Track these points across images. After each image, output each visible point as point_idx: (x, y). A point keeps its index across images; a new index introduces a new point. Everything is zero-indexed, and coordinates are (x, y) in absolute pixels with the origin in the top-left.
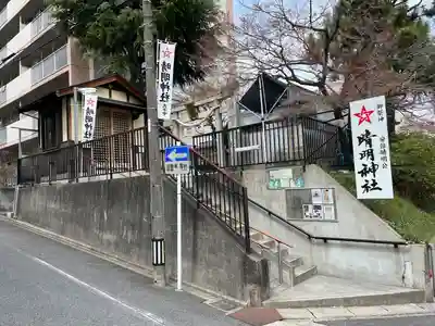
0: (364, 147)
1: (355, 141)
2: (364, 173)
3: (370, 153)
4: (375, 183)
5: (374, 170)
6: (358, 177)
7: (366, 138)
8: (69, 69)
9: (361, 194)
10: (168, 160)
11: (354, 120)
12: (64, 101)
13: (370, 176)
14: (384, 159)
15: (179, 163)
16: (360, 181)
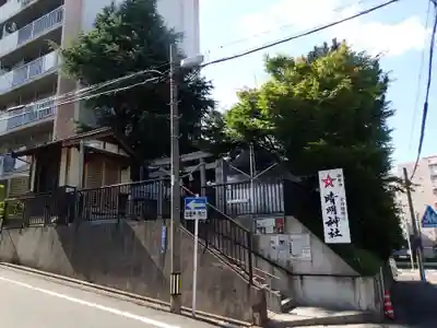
0: (329, 204)
1: (323, 200)
2: (329, 223)
3: (333, 209)
4: (337, 231)
5: (336, 222)
6: (325, 226)
7: (331, 198)
8: (55, 118)
9: (328, 240)
10: (188, 208)
11: (322, 185)
12: (64, 151)
13: (334, 226)
14: (343, 213)
15: (197, 211)
16: (327, 229)
